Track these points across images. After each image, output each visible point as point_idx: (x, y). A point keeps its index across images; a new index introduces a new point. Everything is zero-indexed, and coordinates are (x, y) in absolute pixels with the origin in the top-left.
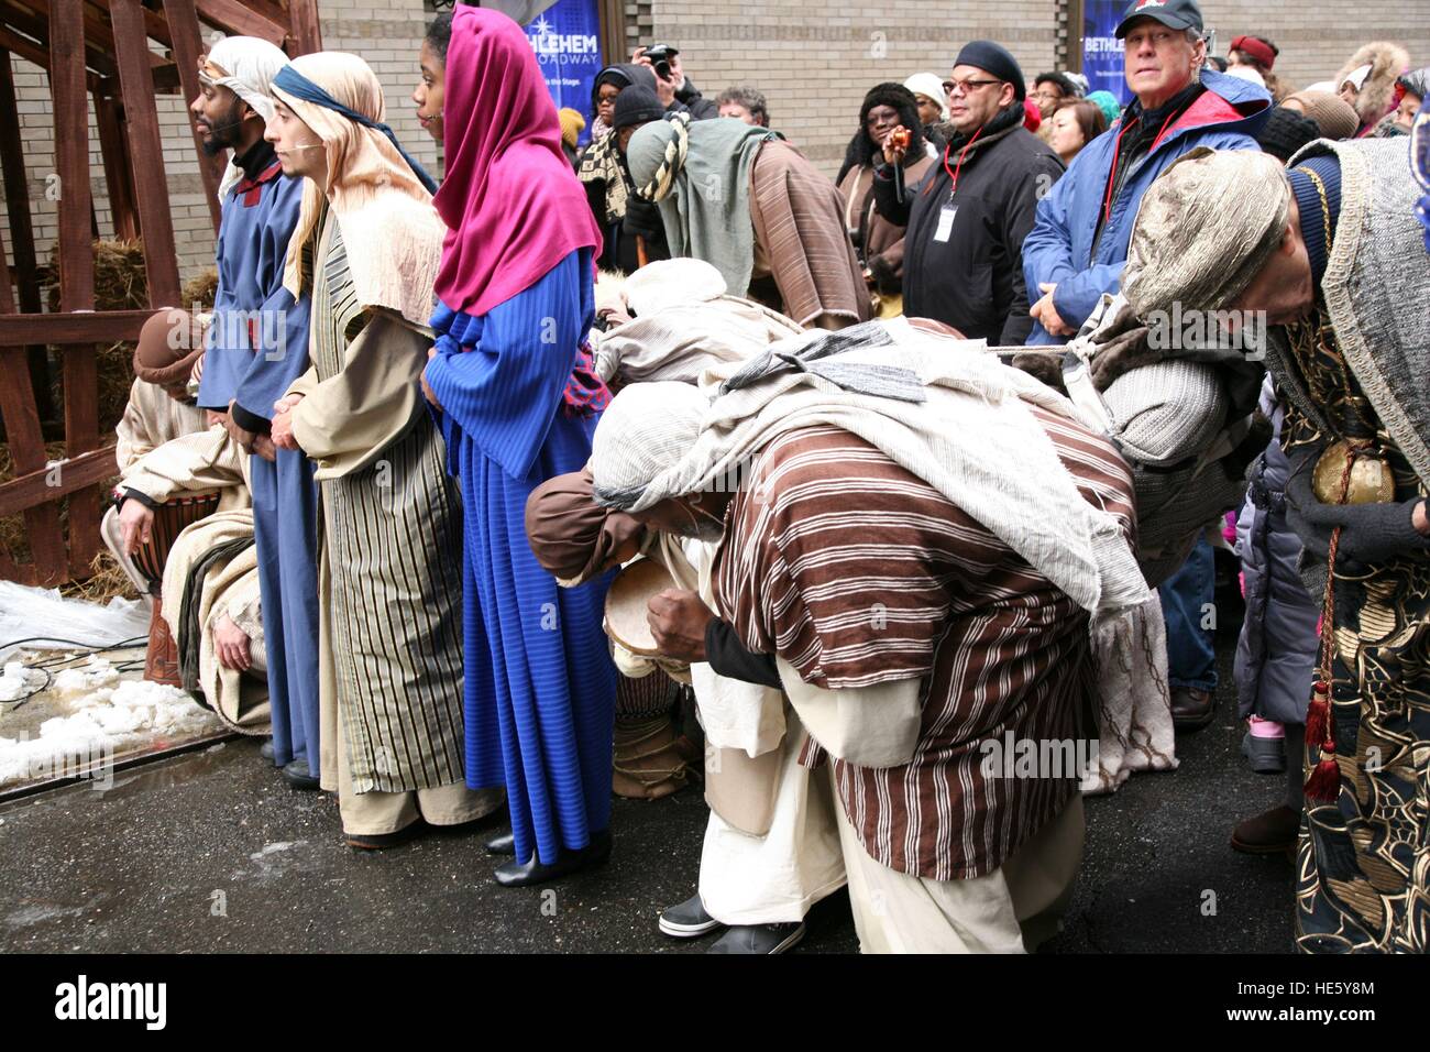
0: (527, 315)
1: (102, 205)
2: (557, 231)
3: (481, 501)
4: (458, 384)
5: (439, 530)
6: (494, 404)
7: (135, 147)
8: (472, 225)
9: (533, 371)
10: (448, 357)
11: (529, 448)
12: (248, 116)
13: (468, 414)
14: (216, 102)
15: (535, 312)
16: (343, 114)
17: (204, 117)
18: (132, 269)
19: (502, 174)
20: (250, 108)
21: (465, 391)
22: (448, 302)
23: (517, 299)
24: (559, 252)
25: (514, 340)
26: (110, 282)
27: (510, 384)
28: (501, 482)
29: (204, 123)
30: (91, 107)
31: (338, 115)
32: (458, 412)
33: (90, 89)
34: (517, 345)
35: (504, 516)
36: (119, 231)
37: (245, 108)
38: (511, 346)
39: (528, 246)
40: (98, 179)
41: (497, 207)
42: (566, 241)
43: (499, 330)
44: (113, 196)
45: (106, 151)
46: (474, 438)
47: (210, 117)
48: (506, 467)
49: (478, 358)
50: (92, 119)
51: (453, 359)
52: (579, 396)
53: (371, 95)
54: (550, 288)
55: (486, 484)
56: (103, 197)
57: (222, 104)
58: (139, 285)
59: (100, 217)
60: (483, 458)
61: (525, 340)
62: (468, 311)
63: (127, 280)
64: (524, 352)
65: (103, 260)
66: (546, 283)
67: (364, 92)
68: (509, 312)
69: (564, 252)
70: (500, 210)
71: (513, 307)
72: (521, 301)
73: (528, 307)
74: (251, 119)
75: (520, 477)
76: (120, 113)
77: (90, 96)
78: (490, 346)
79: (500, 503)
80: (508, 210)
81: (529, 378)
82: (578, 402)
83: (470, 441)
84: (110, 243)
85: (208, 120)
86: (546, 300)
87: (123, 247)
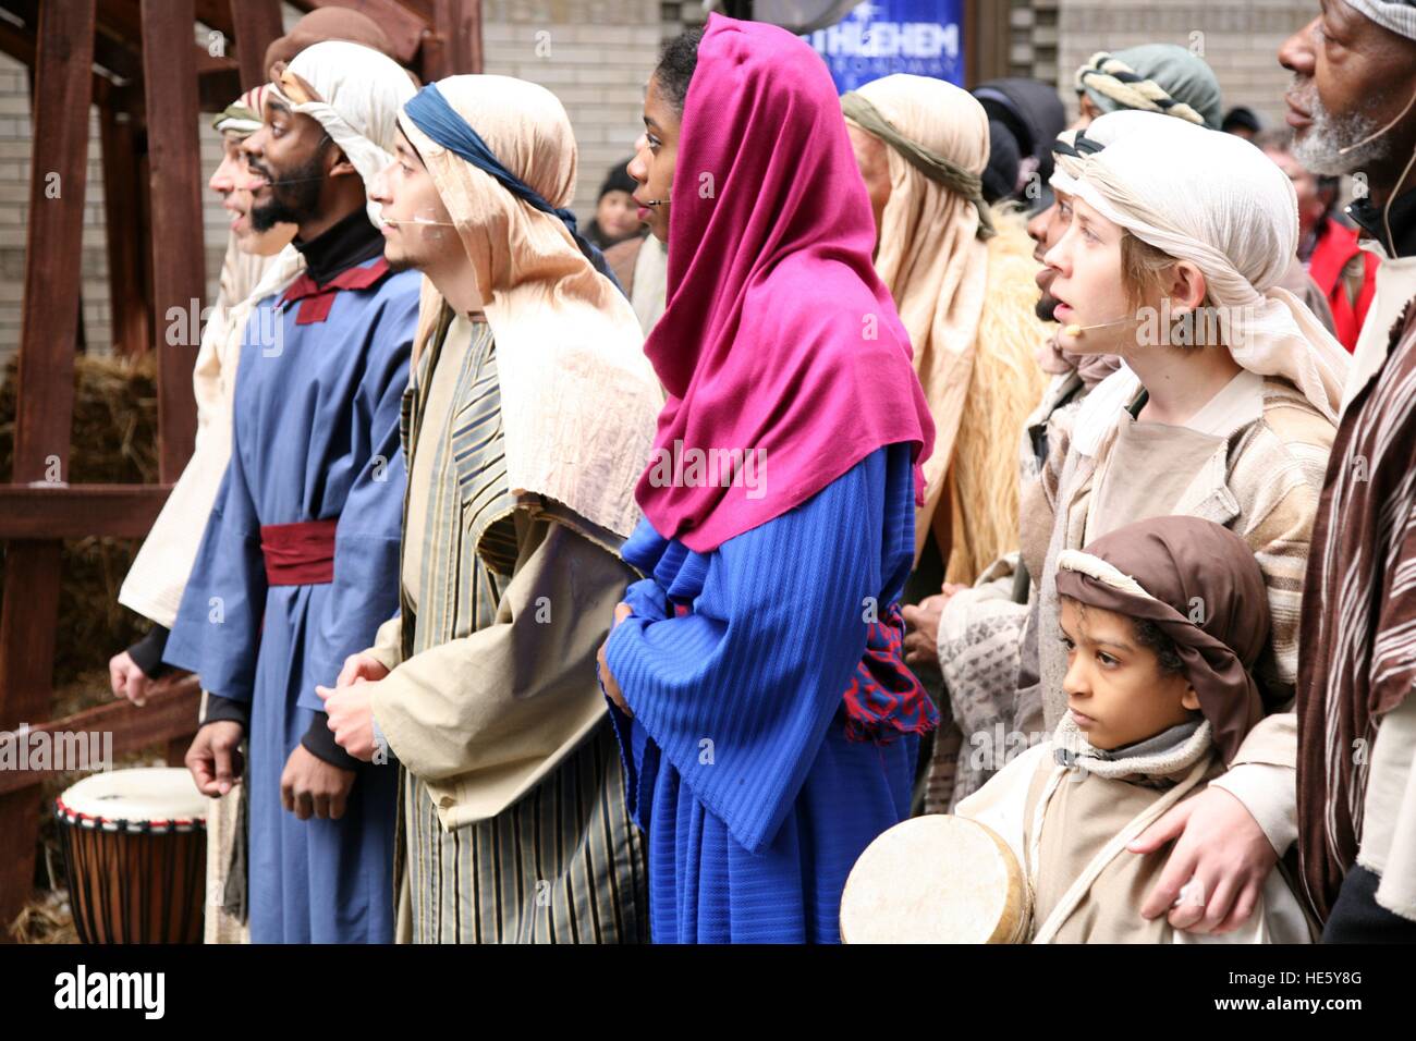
0: (786, 557)
1: (97, 296)
2: (852, 412)
3: (687, 884)
4: (657, 675)
5: (627, 901)
6: (717, 716)
7: (160, 211)
8: (707, 390)
9: (789, 656)
10: (646, 625)
11: (776, 796)
12: (337, 170)
13: (673, 729)
14: (291, 139)
15: (799, 553)
16: (502, 182)
17: (263, 162)
18: (134, 406)
19: (764, 308)
20: (343, 158)
21: (669, 690)
22: (657, 522)
23: (770, 528)
24: (852, 450)
25: (758, 600)
26: (95, 426)
27: (747, 678)
28: (725, 852)
29: (263, 172)
30: (94, 128)
31: (494, 182)
32: (658, 722)
33: (96, 100)
34: (764, 607)
35: (725, 914)
36: (121, 339)
37: (335, 157)
38: (752, 611)
39: (799, 436)
40: (94, 250)
41: (752, 363)
42: (865, 433)
43: (733, 582)
44: (116, 280)
45: (113, 205)
46: (683, 772)
47: (276, 163)
48: (732, 829)
49: (695, 628)
50: (94, 150)
51: (652, 629)
52: (872, 703)
53: (557, 161)
54: (829, 515)
55: (698, 854)
56: (98, 279)
57: (298, 145)
58: (144, 433)
59: (90, 314)
60: (694, 804)
61: (778, 603)
62: (687, 541)
63: (126, 423)
64: (775, 621)
65: (89, 389)
66: (823, 502)
67: (546, 154)
68: (754, 552)
69: (862, 451)
70: (756, 369)
71: (762, 542)
72: (777, 532)
73: (788, 544)
74: (341, 176)
75: (758, 848)
76: (140, 143)
77: (94, 112)
78: (717, 611)
79: (721, 890)
80: (769, 373)
81: (781, 668)
82: (869, 716)
83: (674, 776)
84: (102, 359)
85: (271, 169)
86: (820, 535)
87: (125, 367)
